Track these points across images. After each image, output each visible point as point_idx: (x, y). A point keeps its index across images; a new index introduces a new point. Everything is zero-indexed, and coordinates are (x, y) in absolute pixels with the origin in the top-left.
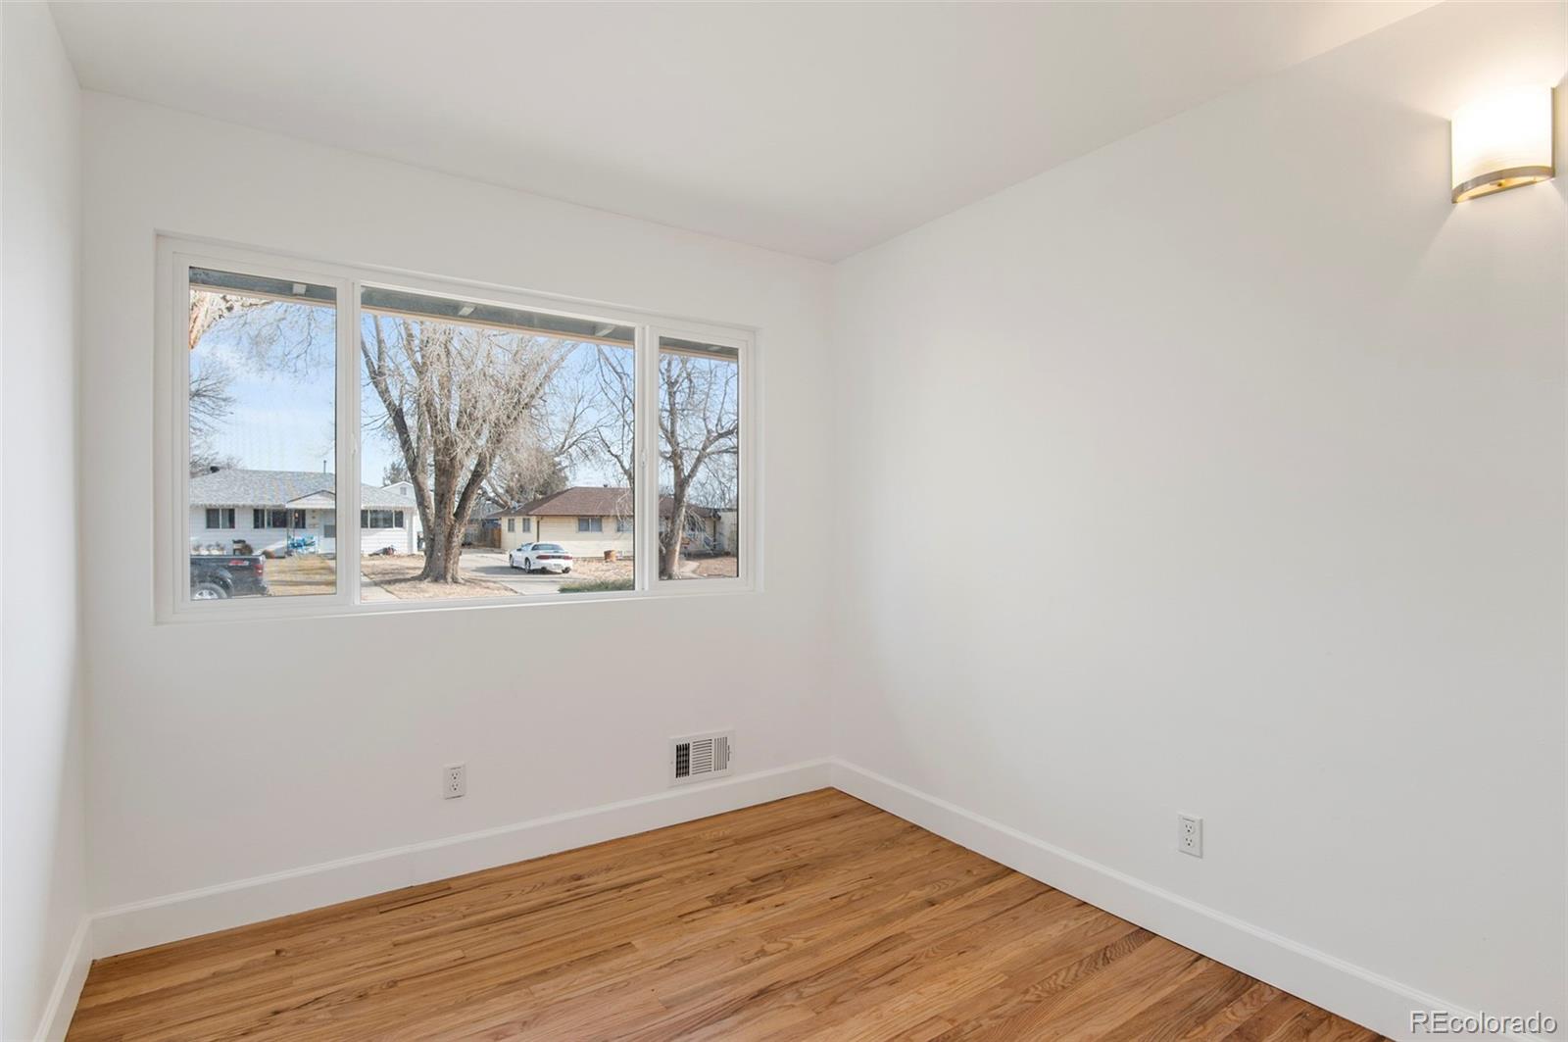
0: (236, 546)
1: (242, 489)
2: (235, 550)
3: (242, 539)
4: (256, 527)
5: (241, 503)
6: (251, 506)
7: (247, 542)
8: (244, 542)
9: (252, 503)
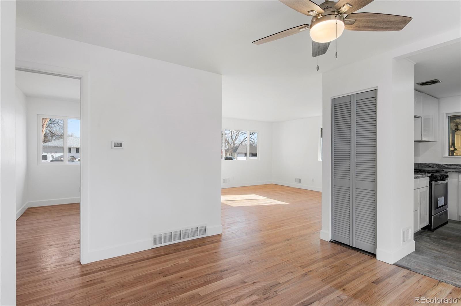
0: (71, 158)
1: (73, 142)
2: (71, 159)
3: (73, 156)
4: (77, 153)
5: (73, 146)
6: (75, 147)
7: (74, 157)
8: (73, 157)
9: (76, 146)
